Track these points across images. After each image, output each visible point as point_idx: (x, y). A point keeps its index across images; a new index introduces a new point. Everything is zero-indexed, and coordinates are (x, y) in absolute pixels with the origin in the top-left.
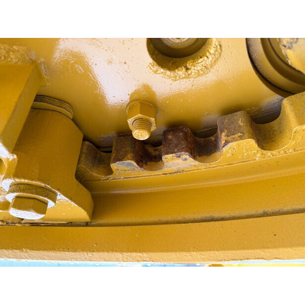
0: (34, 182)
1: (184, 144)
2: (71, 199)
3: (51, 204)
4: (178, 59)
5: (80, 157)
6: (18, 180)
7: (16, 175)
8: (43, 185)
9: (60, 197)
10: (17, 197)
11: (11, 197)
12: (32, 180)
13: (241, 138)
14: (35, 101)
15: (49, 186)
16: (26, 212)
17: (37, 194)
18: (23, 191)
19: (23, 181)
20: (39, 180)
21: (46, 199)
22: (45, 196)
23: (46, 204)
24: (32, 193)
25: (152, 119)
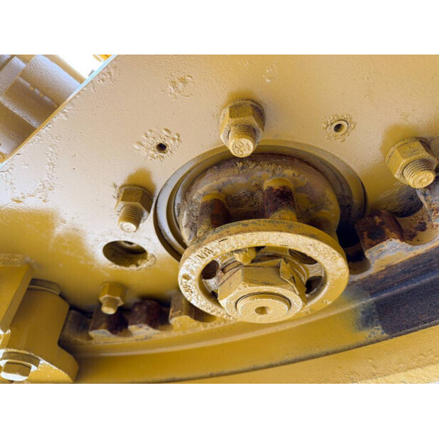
0: (21, 351)
1: (144, 316)
2: (52, 363)
3: (34, 368)
4: (135, 256)
5: (64, 326)
6: (9, 350)
7: (8, 347)
8: (28, 353)
9: (42, 362)
10: (7, 363)
11: (2, 363)
12: (20, 349)
13: (180, 314)
14: (30, 284)
15: (33, 354)
16: (13, 375)
17: (23, 360)
18: (13, 358)
19: (13, 350)
20: (25, 349)
21: (29, 364)
22: (29, 362)
23: (30, 368)
24: (19, 360)
25: (118, 298)
